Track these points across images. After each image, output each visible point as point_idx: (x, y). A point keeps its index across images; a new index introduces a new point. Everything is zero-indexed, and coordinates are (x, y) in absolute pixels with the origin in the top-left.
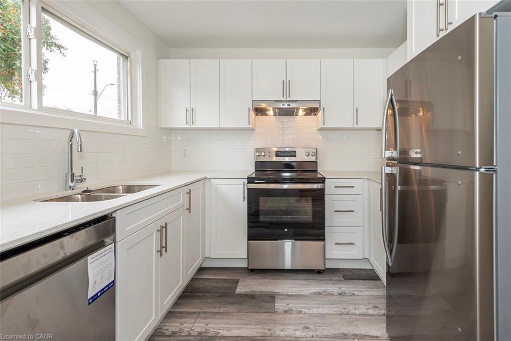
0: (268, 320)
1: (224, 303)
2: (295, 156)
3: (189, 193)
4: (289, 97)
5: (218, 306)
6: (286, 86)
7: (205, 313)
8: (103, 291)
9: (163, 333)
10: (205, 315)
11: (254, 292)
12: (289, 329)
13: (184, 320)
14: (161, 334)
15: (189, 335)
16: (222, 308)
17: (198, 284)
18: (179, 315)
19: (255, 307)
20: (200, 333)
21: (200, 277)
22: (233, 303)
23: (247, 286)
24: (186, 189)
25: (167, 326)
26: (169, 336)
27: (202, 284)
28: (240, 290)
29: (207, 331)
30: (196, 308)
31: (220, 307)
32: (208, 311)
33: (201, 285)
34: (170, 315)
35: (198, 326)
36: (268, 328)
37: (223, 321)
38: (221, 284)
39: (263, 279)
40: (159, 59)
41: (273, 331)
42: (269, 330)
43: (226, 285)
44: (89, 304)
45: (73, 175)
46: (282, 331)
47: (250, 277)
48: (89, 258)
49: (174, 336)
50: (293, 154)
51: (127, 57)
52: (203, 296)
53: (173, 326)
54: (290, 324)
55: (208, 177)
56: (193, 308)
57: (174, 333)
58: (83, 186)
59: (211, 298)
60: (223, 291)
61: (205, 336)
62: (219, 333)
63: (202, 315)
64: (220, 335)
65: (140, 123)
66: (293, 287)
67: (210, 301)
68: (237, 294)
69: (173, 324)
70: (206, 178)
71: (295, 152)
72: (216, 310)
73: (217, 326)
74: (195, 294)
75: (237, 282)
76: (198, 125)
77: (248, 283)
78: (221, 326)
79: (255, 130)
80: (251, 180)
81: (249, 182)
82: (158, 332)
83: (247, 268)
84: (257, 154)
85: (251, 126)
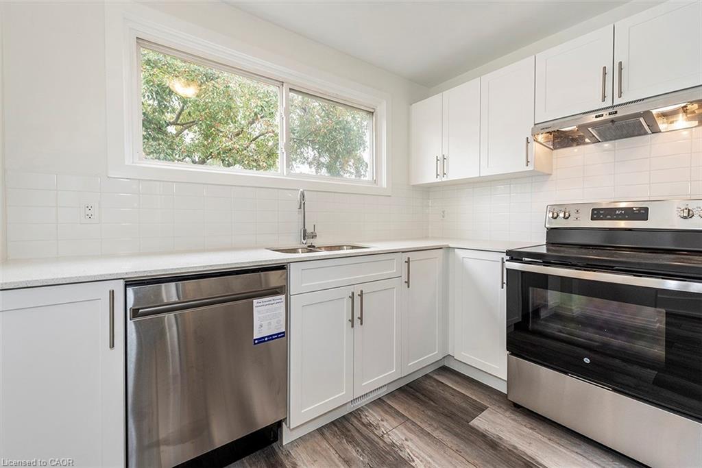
1: (444, 427)
2: (646, 219)
3: (408, 262)
4: (621, 97)
5: (435, 426)
6: (613, 76)
7: (414, 424)
8: (271, 338)
9: (361, 417)
10: (412, 427)
11: (500, 439)
13: (387, 417)
14: (359, 417)
15: (381, 438)
16: (437, 432)
17: (429, 385)
18: (386, 408)
19: (488, 462)
20: (393, 445)
21: (436, 377)
22: (457, 435)
23: (493, 422)
24: (404, 256)
25: (368, 412)
26: (363, 424)
27: (432, 386)
28: (480, 422)
29: (401, 448)
30: (409, 411)
31: (436, 429)
32: (419, 424)
33: (431, 388)
34: (379, 402)
35: (396, 434)
37: (428, 449)
38: (457, 401)
39: (531, 428)
40: (411, 105)
43: (464, 405)
44: (255, 344)
45: (305, 231)
47: (508, 414)
48: (255, 301)
49: (367, 428)
50: (642, 214)
51: (373, 113)
52: (425, 402)
53: (373, 416)
55: (451, 245)
56: (405, 409)
57: (370, 424)
59: (433, 410)
60: (454, 410)
61: (396, 452)
62: (413, 461)
63: (409, 424)
64: (413, 464)
67: (429, 413)
68: (472, 428)
69: (375, 414)
70: (448, 247)
71: (646, 209)
72: (428, 429)
73: (417, 450)
74: (417, 394)
75: (482, 409)
77: (499, 421)
78: (422, 454)
79: (551, 175)
80: (515, 256)
81: (512, 259)
82: (356, 414)
83: (506, 396)
84: (551, 215)
85: (530, 168)
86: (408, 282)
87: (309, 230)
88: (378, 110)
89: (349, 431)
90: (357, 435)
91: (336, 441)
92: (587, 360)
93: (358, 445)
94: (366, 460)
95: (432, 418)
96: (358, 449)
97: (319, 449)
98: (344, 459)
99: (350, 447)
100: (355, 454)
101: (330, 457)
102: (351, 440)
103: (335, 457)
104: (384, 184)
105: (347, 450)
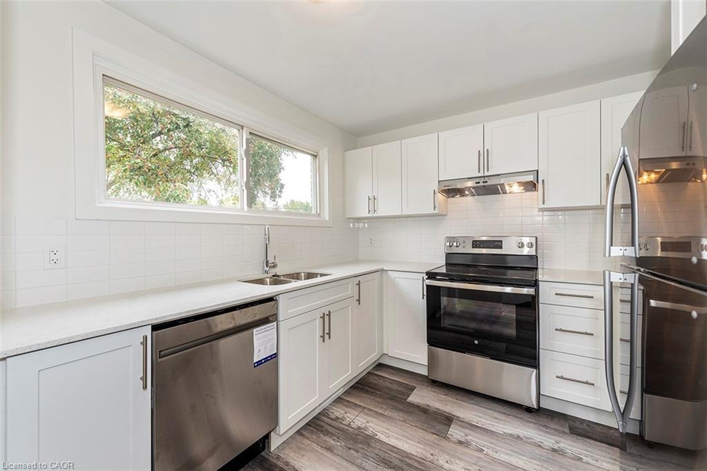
0: (436, 444)
1: (392, 407)
2: (501, 248)
3: (358, 284)
4: (488, 171)
5: (386, 408)
6: (484, 157)
7: (370, 410)
8: (266, 359)
9: (328, 415)
10: (369, 413)
11: (428, 406)
12: (456, 463)
13: (349, 410)
15: (349, 425)
16: (388, 411)
17: (372, 379)
18: (347, 403)
19: (424, 423)
20: (359, 428)
21: (375, 372)
22: (400, 410)
23: (422, 396)
24: (356, 280)
25: (333, 409)
26: (332, 419)
27: (375, 380)
28: (414, 398)
29: (366, 429)
30: (363, 402)
31: (386, 410)
32: (373, 409)
33: (376, 382)
34: (338, 400)
35: (360, 421)
36: (432, 452)
37: (384, 425)
38: (395, 387)
39: (445, 395)
40: (345, 151)
41: (436, 457)
42: (432, 455)
43: (400, 389)
44: (255, 367)
45: (267, 262)
46: (447, 462)
47: (429, 389)
48: (255, 330)
49: (337, 421)
50: (498, 244)
51: (316, 156)
52: (373, 393)
53: (338, 412)
54: (460, 459)
55: (385, 269)
56: (361, 401)
57: (337, 418)
58: (273, 272)
60: (395, 394)
61: (362, 433)
62: (376, 435)
63: (366, 411)
64: (377, 437)
65: (326, 216)
66: (480, 417)
67: (378, 399)
68: (409, 403)
69: (338, 410)
70: (383, 270)
71: (501, 241)
72: (381, 411)
73: (377, 427)
75: (413, 389)
76: (380, 213)
77: (424, 394)
78: (382, 429)
79: (446, 215)
80: (431, 275)
81: (429, 278)
82: (324, 413)
83: (427, 377)
84: (448, 244)
85: (436, 212)
86: (359, 300)
87: (271, 260)
88: (320, 154)
89: (322, 427)
90: (329, 428)
91: (315, 437)
92: (476, 342)
93: (333, 435)
94: (343, 444)
95: (382, 403)
96: (334, 438)
97: (303, 446)
98: (325, 448)
99: (327, 438)
100: (333, 442)
101: (314, 449)
102: (327, 433)
103: (319, 449)
104: (327, 218)
105: (325, 441)
